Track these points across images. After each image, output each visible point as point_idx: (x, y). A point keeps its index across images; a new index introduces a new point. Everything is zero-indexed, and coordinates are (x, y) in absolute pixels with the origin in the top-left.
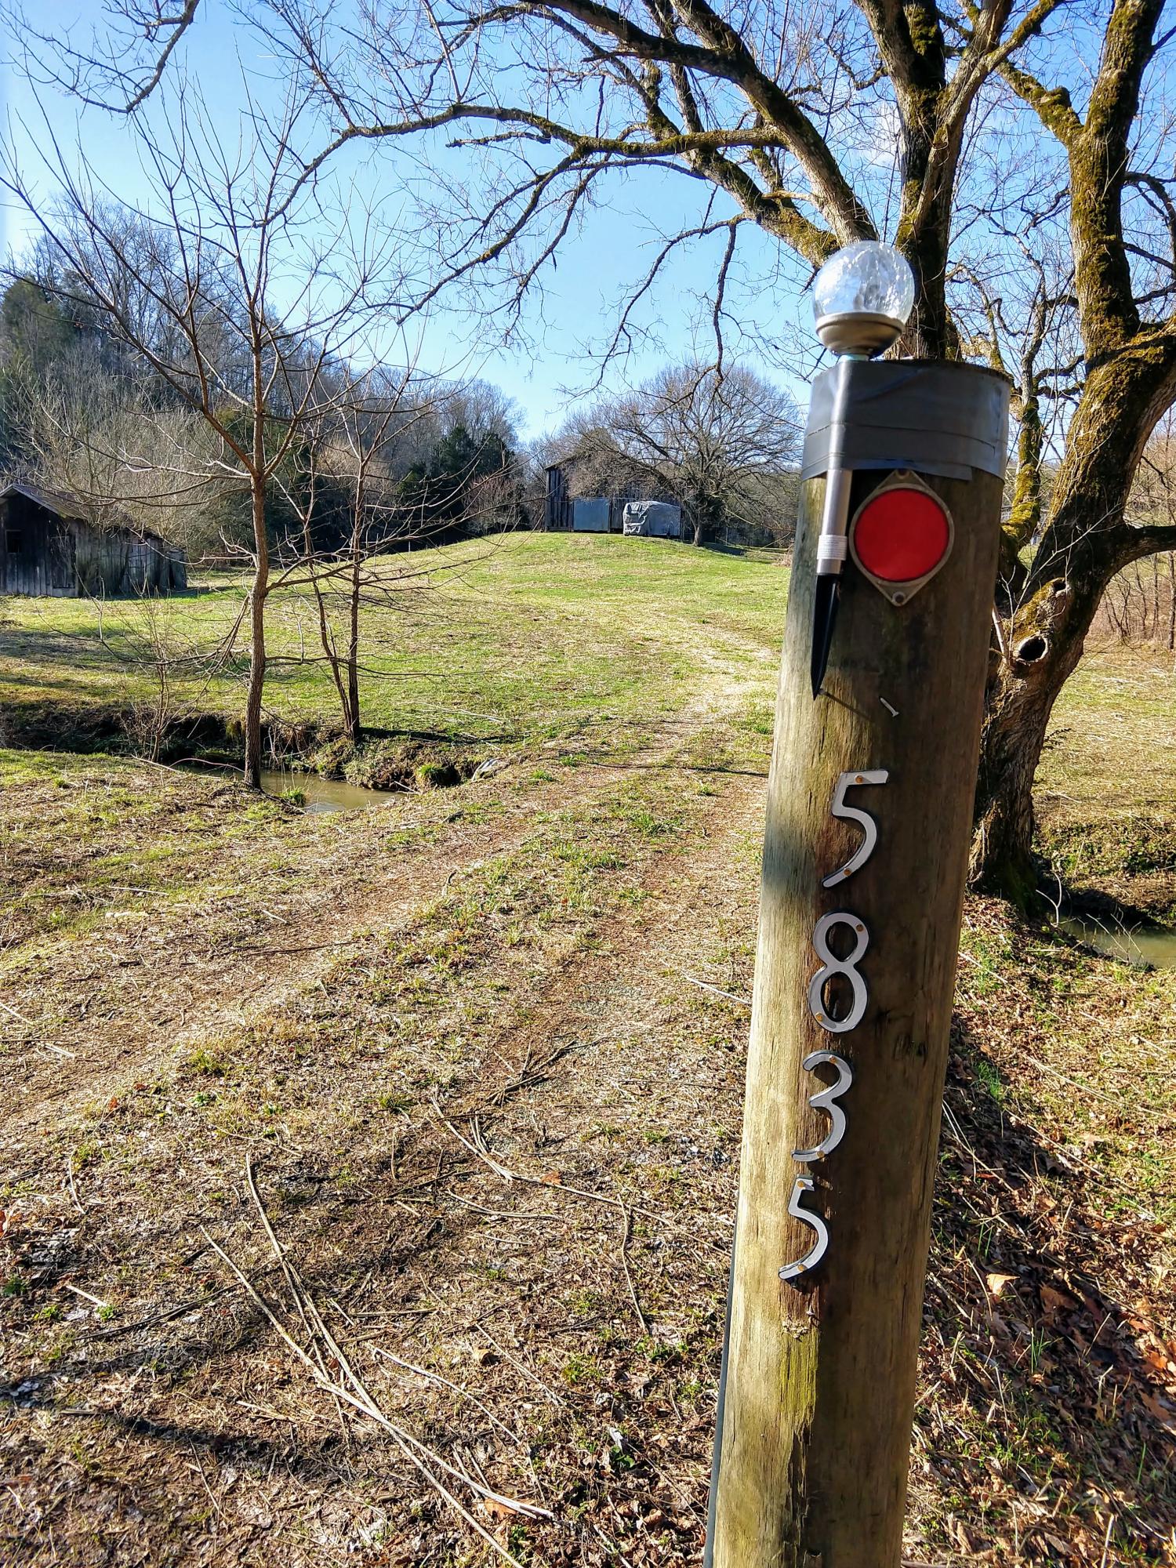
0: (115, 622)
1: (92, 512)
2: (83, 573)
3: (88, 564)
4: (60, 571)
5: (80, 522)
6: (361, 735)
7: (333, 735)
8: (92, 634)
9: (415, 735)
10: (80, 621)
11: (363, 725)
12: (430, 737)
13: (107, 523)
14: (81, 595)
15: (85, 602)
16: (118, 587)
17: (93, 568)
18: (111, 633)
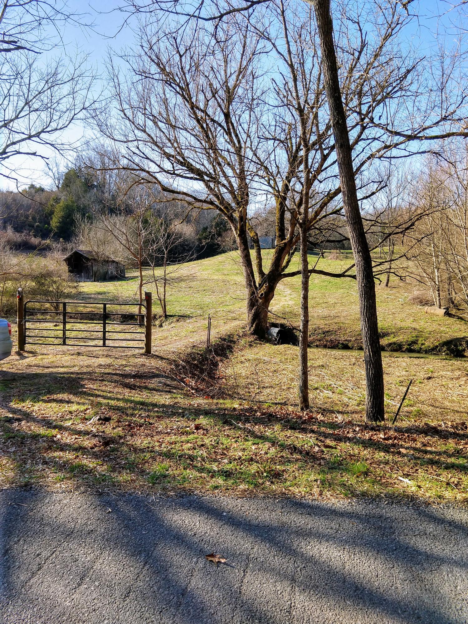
0: (105, 290)
1: (98, 256)
2: (95, 274)
3: (97, 272)
4: (89, 274)
5: (95, 260)
6: (166, 316)
7: (160, 317)
8: (99, 293)
9: (179, 316)
10: (96, 289)
11: (167, 314)
12: (182, 316)
13: (102, 259)
14: (95, 281)
15: (96, 283)
16: (105, 278)
17: (98, 273)
18: (105, 293)
